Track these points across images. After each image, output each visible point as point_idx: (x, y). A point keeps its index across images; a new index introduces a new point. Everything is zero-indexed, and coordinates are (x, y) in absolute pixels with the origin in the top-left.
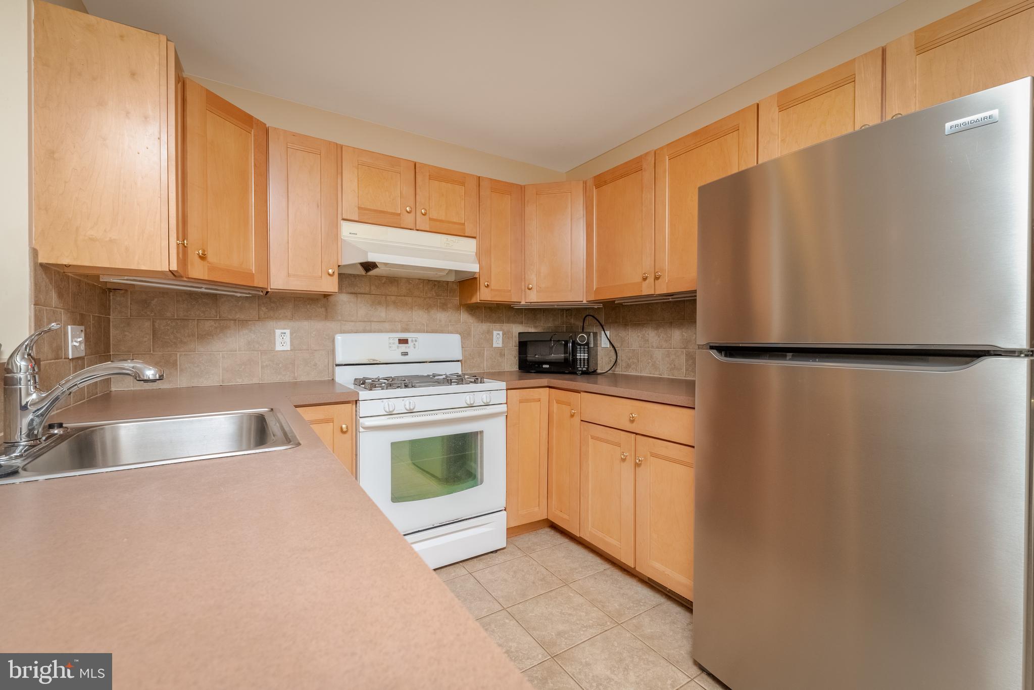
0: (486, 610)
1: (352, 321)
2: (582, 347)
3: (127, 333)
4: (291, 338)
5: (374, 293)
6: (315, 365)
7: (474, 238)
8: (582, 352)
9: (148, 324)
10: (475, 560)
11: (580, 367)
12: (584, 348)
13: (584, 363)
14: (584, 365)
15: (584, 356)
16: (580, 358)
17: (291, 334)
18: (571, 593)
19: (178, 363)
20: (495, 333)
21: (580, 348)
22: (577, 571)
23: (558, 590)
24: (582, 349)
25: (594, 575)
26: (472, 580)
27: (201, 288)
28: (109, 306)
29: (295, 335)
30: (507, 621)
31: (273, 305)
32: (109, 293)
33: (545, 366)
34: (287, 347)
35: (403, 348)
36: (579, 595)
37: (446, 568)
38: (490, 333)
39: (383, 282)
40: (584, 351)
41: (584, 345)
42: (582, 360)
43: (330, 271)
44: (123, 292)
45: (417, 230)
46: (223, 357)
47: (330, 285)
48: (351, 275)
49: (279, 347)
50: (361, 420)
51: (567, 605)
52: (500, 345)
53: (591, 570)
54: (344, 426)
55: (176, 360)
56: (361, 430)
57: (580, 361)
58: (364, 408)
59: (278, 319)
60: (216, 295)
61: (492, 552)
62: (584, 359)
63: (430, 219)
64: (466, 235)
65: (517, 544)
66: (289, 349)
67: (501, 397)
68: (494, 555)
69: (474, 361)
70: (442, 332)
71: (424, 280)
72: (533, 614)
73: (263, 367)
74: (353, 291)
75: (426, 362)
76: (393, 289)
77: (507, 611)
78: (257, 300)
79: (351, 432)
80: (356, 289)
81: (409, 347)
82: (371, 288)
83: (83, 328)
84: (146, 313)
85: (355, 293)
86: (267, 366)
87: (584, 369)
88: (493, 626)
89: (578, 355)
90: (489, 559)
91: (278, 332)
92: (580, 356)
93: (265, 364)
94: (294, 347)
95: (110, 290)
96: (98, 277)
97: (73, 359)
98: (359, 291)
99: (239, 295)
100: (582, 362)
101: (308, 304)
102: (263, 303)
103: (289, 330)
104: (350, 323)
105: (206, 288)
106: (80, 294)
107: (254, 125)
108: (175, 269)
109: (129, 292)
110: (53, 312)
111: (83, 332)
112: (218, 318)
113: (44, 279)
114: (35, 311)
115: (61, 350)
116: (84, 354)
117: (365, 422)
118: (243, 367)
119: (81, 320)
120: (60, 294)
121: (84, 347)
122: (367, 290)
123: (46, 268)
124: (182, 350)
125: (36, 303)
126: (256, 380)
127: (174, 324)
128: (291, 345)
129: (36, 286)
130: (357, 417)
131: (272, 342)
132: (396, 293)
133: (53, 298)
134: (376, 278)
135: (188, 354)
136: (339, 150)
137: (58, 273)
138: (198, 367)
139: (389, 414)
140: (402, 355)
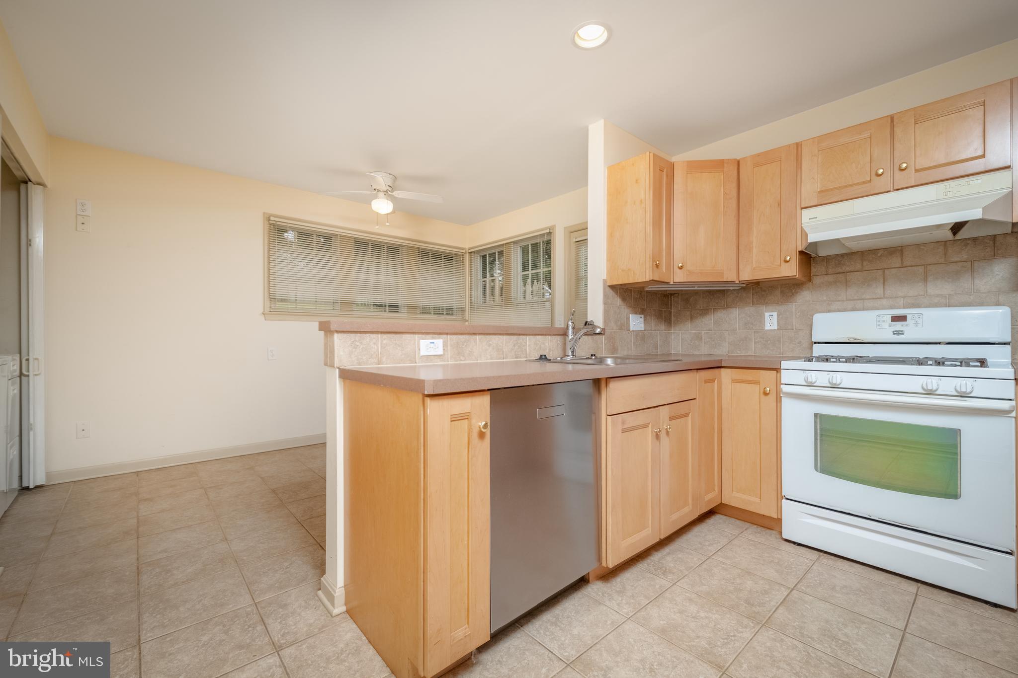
0: (878, 616)
1: (839, 301)
3: (679, 319)
4: (777, 319)
5: (868, 268)
6: (800, 343)
9: (688, 313)
10: (946, 593)
17: (778, 316)
19: (703, 338)
26: (911, 599)
28: (671, 303)
29: (781, 316)
31: (763, 293)
32: (671, 296)
34: (775, 327)
35: (898, 326)
43: (787, 258)
44: (677, 295)
45: (897, 190)
46: (728, 334)
48: (837, 255)
49: (768, 327)
50: (782, 386)
54: (768, 389)
55: (702, 336)
56: (782, 395)
58: (785, 376)
59: (767, 304)
60: (724, 290)
61: (986, 602)
63: (917, 171)
66: (776, 329)
71: (945, 241)
73: (755, 343)
74: (839, 270)
76: (895, 261)
77: (904, 633)
78: (751, 291)
79: (774, 394)
80: (844, 269)
81: (907, 325)
82: (862, 265)
83: (642, 316)
84: (688, 307)
85: (844, 273)
86: (758, 342)
91: (767, 314)
93: (756, 340)
94: (780, 327)
95: (671, 294)
96: (643, 288)
97: (632, 331)
98: (848, 269)
99: (732, 288)
101: (793, 289)
102: (756, 293)
103: (776, 313)
104: (837, 303)
107: (725, 165)
108: (652, 279)
109: (680, 296)
110: (618, 307)
111: (643, 318)
112: (726, 307)
113: (611, 292)
114: (605, 307)
115: (624, 326)
116: (643, 330)
117: (785, 388)
118: (741, 342)
119: (642, 312)
120: (624, 299)
121: (642, 325)
122: (858, 266)
123: (613, 287)
124: (705, 329)
125: (605, 304)
126: (751, 353)
127: (701, 312)
128: (778, 325)
129: (606, 296)
130: (778, 383)
131: (762, 321)
132: (898, 265)
133: (618, 301)
134: (869, 252)
135: (709, 333)
136: (799, 149)
137: (623, 289)
138: (714, 341)
139: (810, 385)
140: (894, 334)
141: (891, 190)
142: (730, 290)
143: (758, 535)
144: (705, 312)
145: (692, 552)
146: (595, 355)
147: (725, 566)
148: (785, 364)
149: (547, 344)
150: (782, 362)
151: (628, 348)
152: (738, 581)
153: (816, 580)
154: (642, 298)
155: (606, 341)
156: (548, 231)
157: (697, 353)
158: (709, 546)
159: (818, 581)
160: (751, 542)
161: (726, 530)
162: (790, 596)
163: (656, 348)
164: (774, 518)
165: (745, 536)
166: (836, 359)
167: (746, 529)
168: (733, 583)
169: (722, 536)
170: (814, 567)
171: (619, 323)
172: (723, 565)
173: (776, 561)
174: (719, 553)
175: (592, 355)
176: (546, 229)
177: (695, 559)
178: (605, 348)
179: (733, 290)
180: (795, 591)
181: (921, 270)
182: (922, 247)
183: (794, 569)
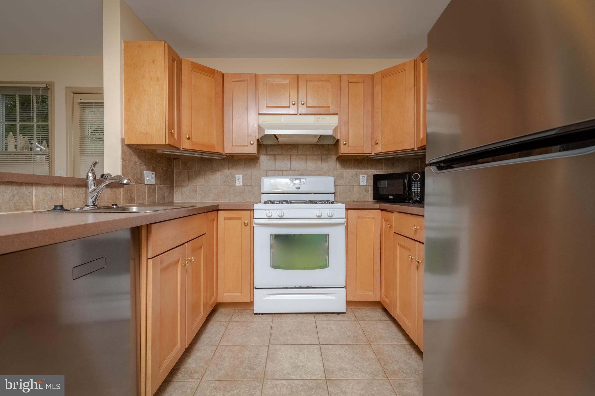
0: (308, 341)
2: (416, 183)
3: (180, 177)
4: (242, 179)
5: (284, 154)
6: (254, 193)
7: (337, 114)
8: (416, 187)
9: (186, 173)
10: (323, 315)
11: (415, 198)
12: (417, 184)
13: (417, 194)
14: (417, 196)
15: (417, 189)
16: (415, 191)
17: (243, 177)
18: (369, 350)
19: (197, 191)
20: (361, 176)
21: (415, 184)
22: (384, 339)
23: (362, 345)
24: (416, 185)
25: (395, 345)
26: (314, 324)
27: (195, 154)
28: (174, 165)
29: (244, 178)
30: (315, 351)
31: (235, 163)
33: (390, 197)
34: (241, 184)
35: (298, 184)
36: (373, 353)
37: (304, 314)
38: (357, 176)
39: (289, 147)
40: (418, 185)
41: (418, 181)
42: (416, 192)
43: (252, 142)
45: (300, 114)
46: (214, 188)
47: (252, 150)
48: (271, 145)
49: (237, 184)
50: (254, 220)
51: (360, 355)
52: (365, 184)
53: (395, 341)
54: (246, 222)
55: (196, 189)
56: (254, 225)
57: (415, 193)
58: (257, 214)
59: (236, 169)
60: (211, 159)
61: (336, 313)
62: (417, 191)
63: (307, 107)
64: (331, 113)
65: (356, 313)
66: (242, 185)
67: (343, 213)
68: (337, 315)
69: (346, 194)
70: (324, 176)
71: (313, 145)
72: (334, 353)
73: (230, 194)
74: (272, 153)
75: (312, 193)
76: (295, 152)
77: (320, 346)
78: (228, 161)
79: (249, 225)
80: (274, 153)
81: (301, 184)
82: (282, 152)
83: (154, 173)
84: (186, 168)
85: (274, 155)
86: (232, 193)
87: (418, 199)
88: (306, 351)
89: (413, 189)
90: (331, 317)
91: (237, 176)
92: (415, 189)
93: (231, 192)
95: (174, 159)
97: (146, 184)
98: (276, 153)
99: (217, 158)
100: (416, 194)
101: (251, 162)
102: (231, 162)
103: (241, 175)
104: (271, 171)
105: (198, 155)
106: (153, 159)
107: (216, 74)
108: (168, 143)
109: (180, 160)
110: (135, 164)
111: (154, 174)
112: (212, 170)
113: (128, 150)
114: (123, 163)
115: (139, 180)
116: (155, 184)
117: (256, 221)
118: (222, 193)
119: (153, 169)
120: (139, 157)
121: (154, 180)
122: (280, 153)
123: (130, 146)
124: (199, 185)
125: (123, 159)
126: (227, 200)
127: (196, 173)
128: (243, 183)
129: (123, 153)
130: (252, 218)
131: (234, 181)
132: (296, 154)
133: (135, 158)
134: (285, 145)
135: (201, 187)
136: (257, 78)
137: (138, 149)
138: (204, 192)
139: (269, 218)
140: (296, 189)
141: (298, 114)
142: (216, 159)
143: (240, 317)
144: (198, 174)
145: (206, 347)
146: (116, 205)
147: (229, 348)
148: (256, 206)
149: (60, 194)
150: (254, 205)
151: (143, 198)
152: (240, 355)
153: (277, 334)
154: (154, 159)
155: (124, 192)
156: (44, 86)
157: (193, 201)
158: (215, 337)
159: (278, 334)
160: (238, 323)
161: (222, 321)
162: (269, 351)
163: (164, 198)
164: (249, 303)
165: (234, 320)
166: (279, 202)
167: (232, 315)
168: (238, 358)
169: (221, 326)
170: (273, 325)
171: (135, 177)
172: (228, 348)
173: (255, 330)
174: (223, 340)
175: (113, 205)
176: (42, 83)
177: (209, 352)
178: (123, 199)
179: (218, 159)
180: (270, 346)
181: (304, 157)
182: (305, 146)
183: (265, 331)
